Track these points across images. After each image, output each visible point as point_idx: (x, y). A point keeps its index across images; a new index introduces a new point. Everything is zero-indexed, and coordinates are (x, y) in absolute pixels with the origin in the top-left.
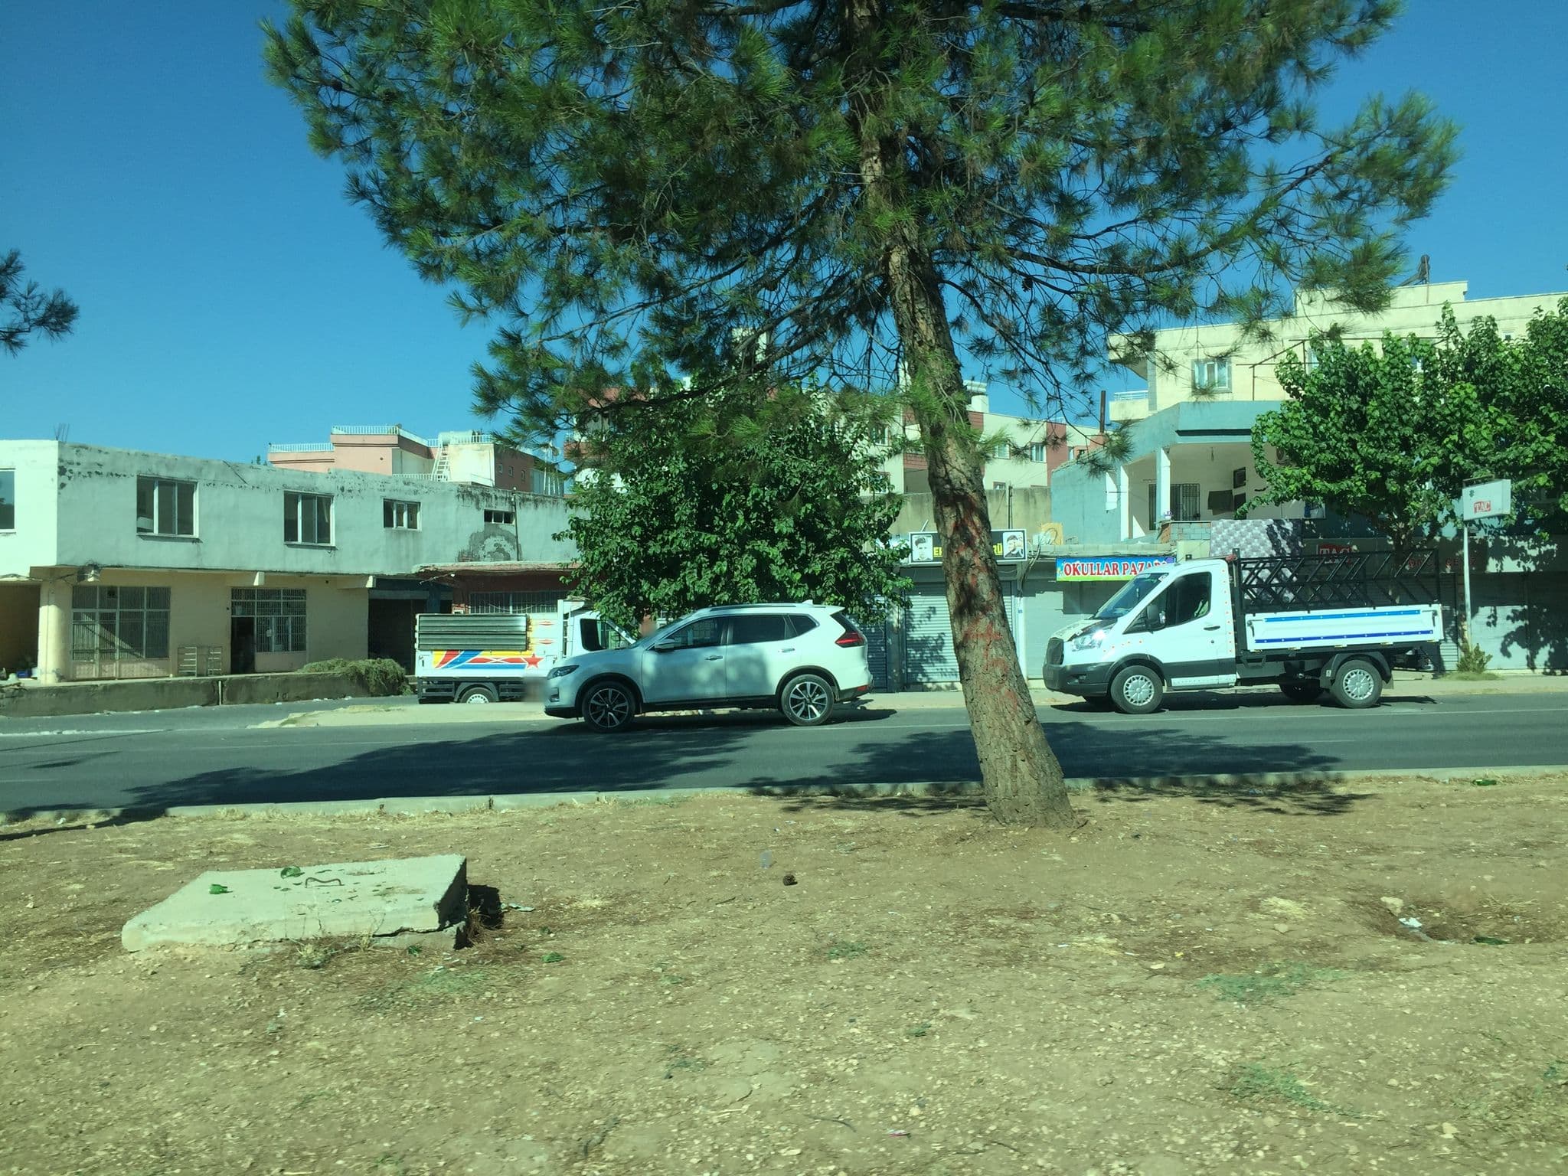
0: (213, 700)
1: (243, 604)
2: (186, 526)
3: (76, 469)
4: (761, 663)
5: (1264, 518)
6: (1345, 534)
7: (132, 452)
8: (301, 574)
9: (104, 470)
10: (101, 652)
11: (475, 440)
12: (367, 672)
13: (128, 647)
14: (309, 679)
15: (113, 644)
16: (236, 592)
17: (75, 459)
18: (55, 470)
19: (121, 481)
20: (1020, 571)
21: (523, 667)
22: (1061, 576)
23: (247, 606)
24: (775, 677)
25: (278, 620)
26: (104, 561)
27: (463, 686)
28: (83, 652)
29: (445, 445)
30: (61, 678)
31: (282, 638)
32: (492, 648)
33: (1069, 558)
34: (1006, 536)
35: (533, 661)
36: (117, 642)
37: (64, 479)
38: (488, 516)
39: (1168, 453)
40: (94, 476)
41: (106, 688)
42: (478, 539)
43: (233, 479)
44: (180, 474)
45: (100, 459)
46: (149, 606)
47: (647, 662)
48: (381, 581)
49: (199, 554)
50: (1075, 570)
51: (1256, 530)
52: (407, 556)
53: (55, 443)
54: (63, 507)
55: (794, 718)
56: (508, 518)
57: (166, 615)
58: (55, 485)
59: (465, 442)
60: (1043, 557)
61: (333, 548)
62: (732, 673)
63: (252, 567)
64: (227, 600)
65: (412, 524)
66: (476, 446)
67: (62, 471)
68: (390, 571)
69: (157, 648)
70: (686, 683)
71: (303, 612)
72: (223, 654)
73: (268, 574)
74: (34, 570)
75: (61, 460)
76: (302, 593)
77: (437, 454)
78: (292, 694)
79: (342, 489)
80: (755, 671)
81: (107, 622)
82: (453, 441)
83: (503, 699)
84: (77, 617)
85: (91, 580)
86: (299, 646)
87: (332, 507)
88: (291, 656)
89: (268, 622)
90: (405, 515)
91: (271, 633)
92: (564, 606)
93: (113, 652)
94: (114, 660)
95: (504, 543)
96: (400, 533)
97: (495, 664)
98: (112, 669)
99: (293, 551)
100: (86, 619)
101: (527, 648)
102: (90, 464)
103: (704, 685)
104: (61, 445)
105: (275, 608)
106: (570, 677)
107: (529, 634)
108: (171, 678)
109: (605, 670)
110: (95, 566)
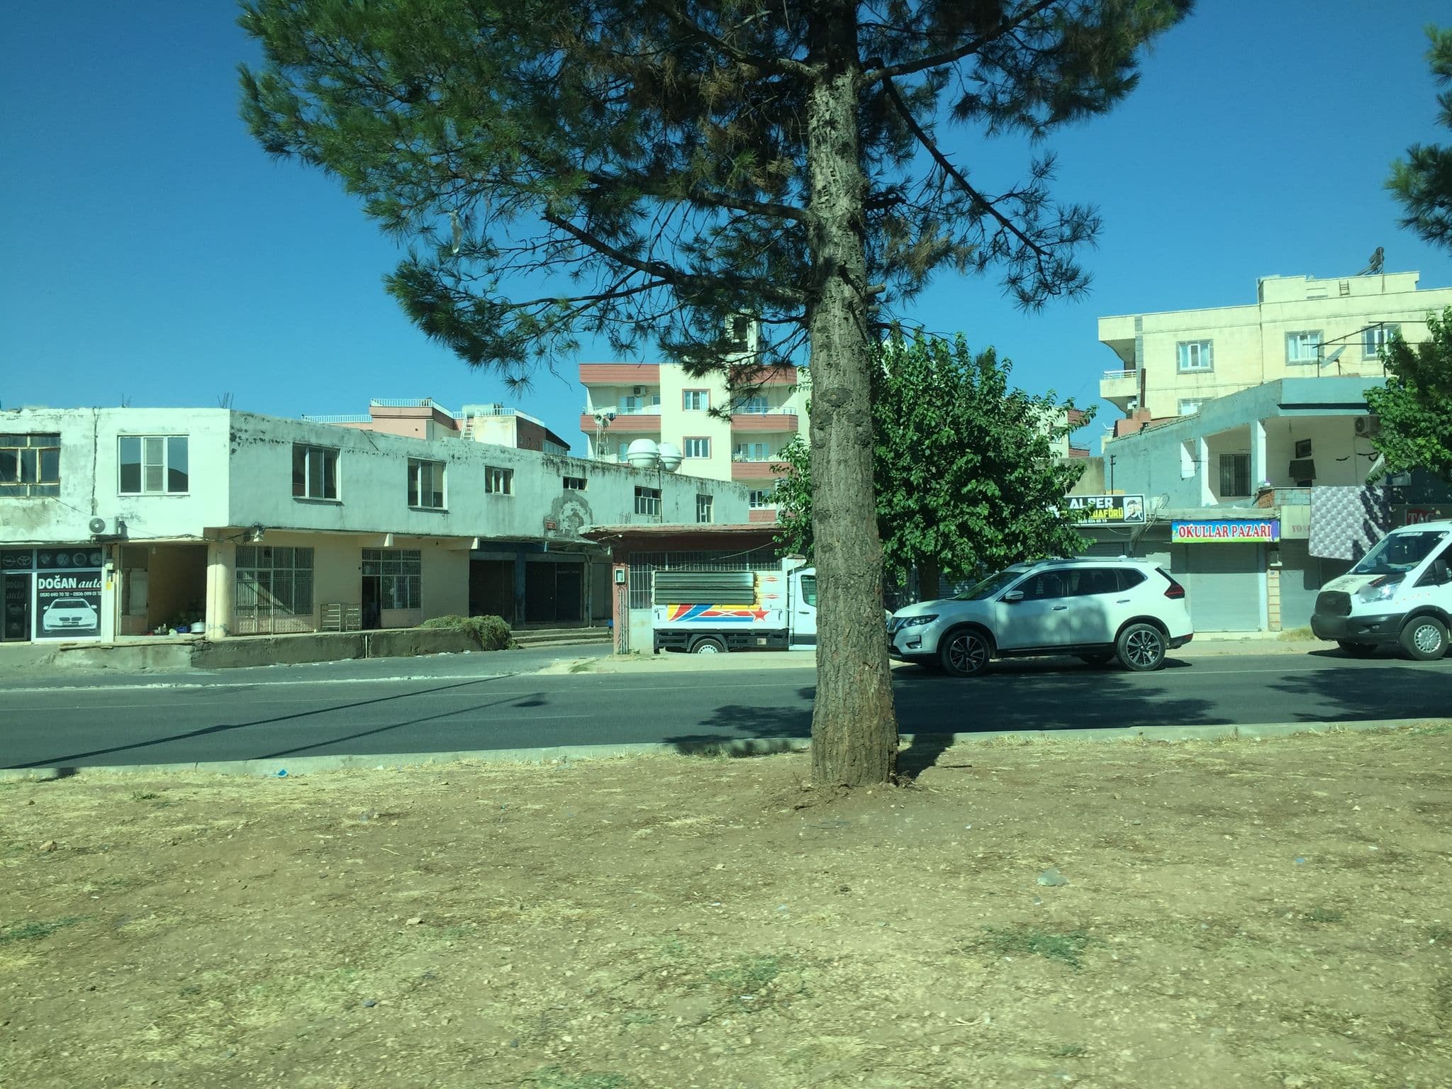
0: (360, 654)
1: (372, 564)
2: (331, 492)
3: (244, 436)
4: (1101, 613)
5: (1357, 485)
6: (1428, 500)
7: (289, 421)
8: (420, 536)
9: (267, 437)
10: (259, 608)
11: (497, 413)
12: (481, 627)
13: (281, 604)
14: (435, 634)
15: (268, 601)
16: (366, 553)
17: (244, 427)
18: (228, 436)
19: (280, 448)
20: (1134, 533)
21: (751, 620)
22: (1176, 538)
23: (375, 566)
24: (1114, 625)
25: (398, 578)
26: (267, 522)
27: (697, 636)
28: (245, 608)
29: (470, 417)
30: (228, 632)
31: (402, 597)
32: (722, 602)
33: (1183, 521)
34: (1126, 501)
35: (761, 615)
36: (272, 599)
37: (235, 445)
38: (567, 482)
39: (1263, 425)
40: (259, 443)
41: (277, 642)
42: (559, 504)
43: (367, 447)
44: (326, 442)
45: (264, 426)
46: (297, 567)
47: (998, 612)
48: (484, 542)
49: (342, 517)
50: (1189, 532)
51: (1351, 496)
52: (504, 520)
53: (227, 411)
54: (234, 472)
55: (1131, 663)
56: (581, 484)
57: (310, 573)
58: (227, 450)
59: (488, 414)
60: (1158, 520)
61: (446, 512)
62: (1075, 622)
63: (383, 529)
64: (359, 560)
65: (507, 490)
66: (499, 418)
67: (233, 438)
68: (491, 534)
69: (303, 607)
70: (1036, 630)
71: (418, 572)
72: (356, 612)
73: (397, 536)
74: (207, 531)
75: (232, 427)
76: (417, 554)
77: (462, 426)
78: (422, 648)
79: (453, 457)
80: (1096, 620)
81: (263, 580)
82: (477, 414)
83: (731, 650)
84: (240, 576)
85: (256, 540)
86: (415, 604)
87: (445, 473)
88: (409, 613)
89: (390, 580)
90: (501, 481)
91: (393, 591)
92: (788, 563)
93: (268, 608)
94: (269, 616)
95: (579, 507)
96: (498, 498)
97: (725, 617)
98: (268, 624)
99: (415, 513)
100: (247, 577)
101: (754, 602)
102: (255, 431)
103: (1051, 633)
104: (232, 413)
105: (396, 568)
106: (932, 625)
107: (756, 590)
108: (315, 633)
109: (963, 619)
110: (259, 527)
